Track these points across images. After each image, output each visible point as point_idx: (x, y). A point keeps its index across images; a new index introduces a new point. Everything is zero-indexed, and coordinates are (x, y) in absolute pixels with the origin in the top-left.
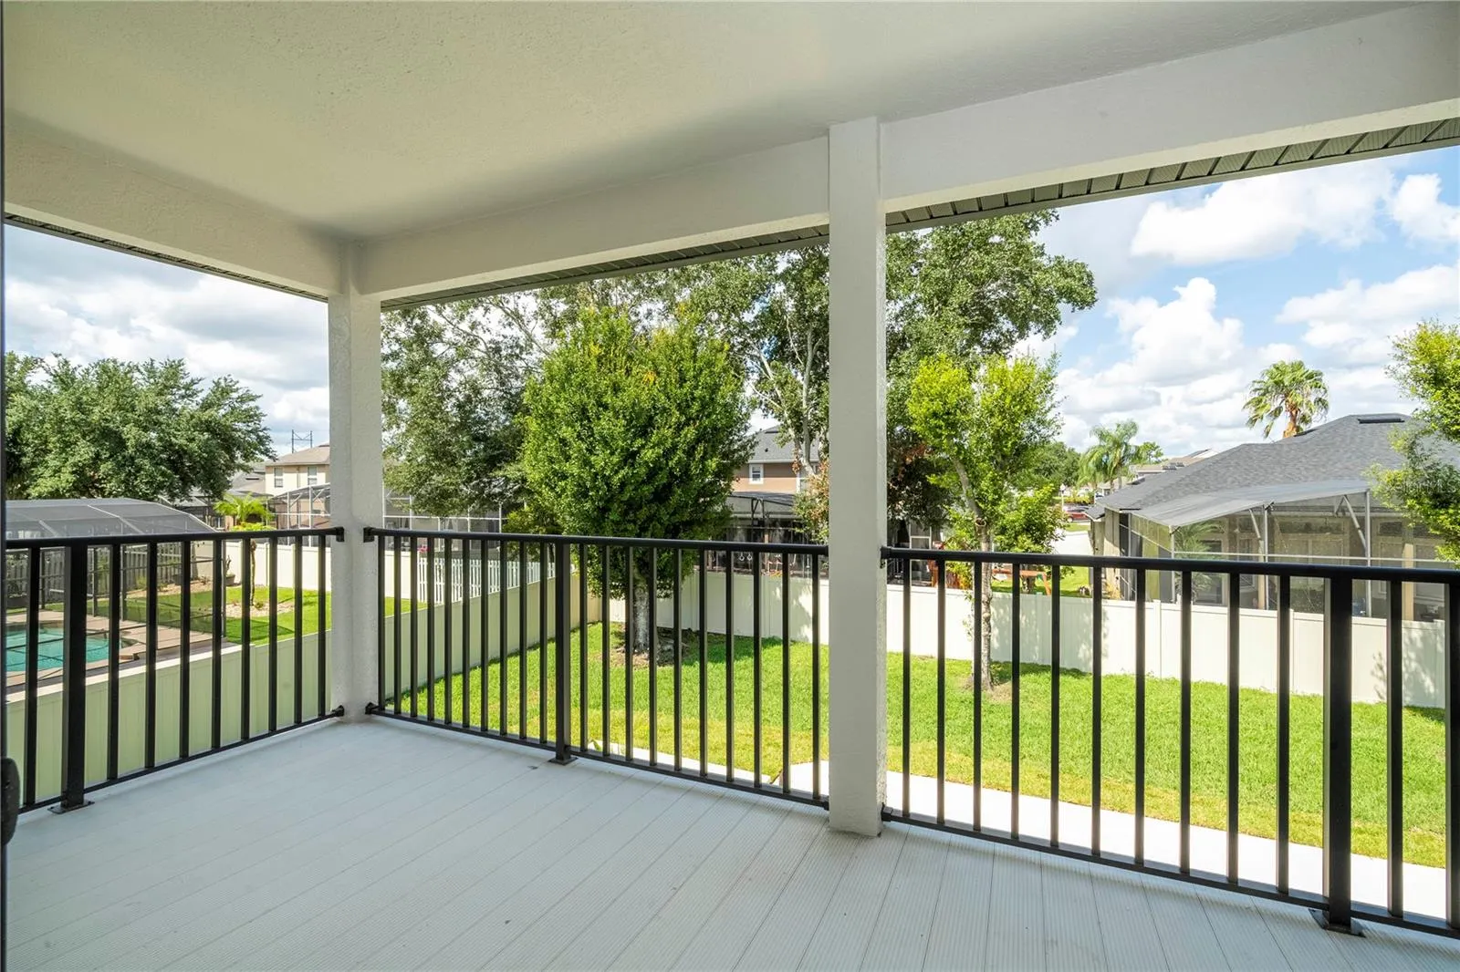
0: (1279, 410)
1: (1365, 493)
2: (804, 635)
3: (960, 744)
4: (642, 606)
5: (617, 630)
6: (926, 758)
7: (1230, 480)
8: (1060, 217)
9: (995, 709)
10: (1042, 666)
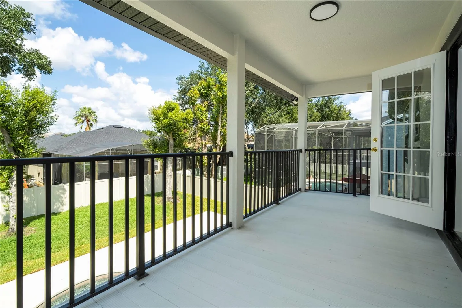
0: (83, 121)
1: (132, 145)
7: (85, 142)
8: (36, 33)
10: (38, 216)
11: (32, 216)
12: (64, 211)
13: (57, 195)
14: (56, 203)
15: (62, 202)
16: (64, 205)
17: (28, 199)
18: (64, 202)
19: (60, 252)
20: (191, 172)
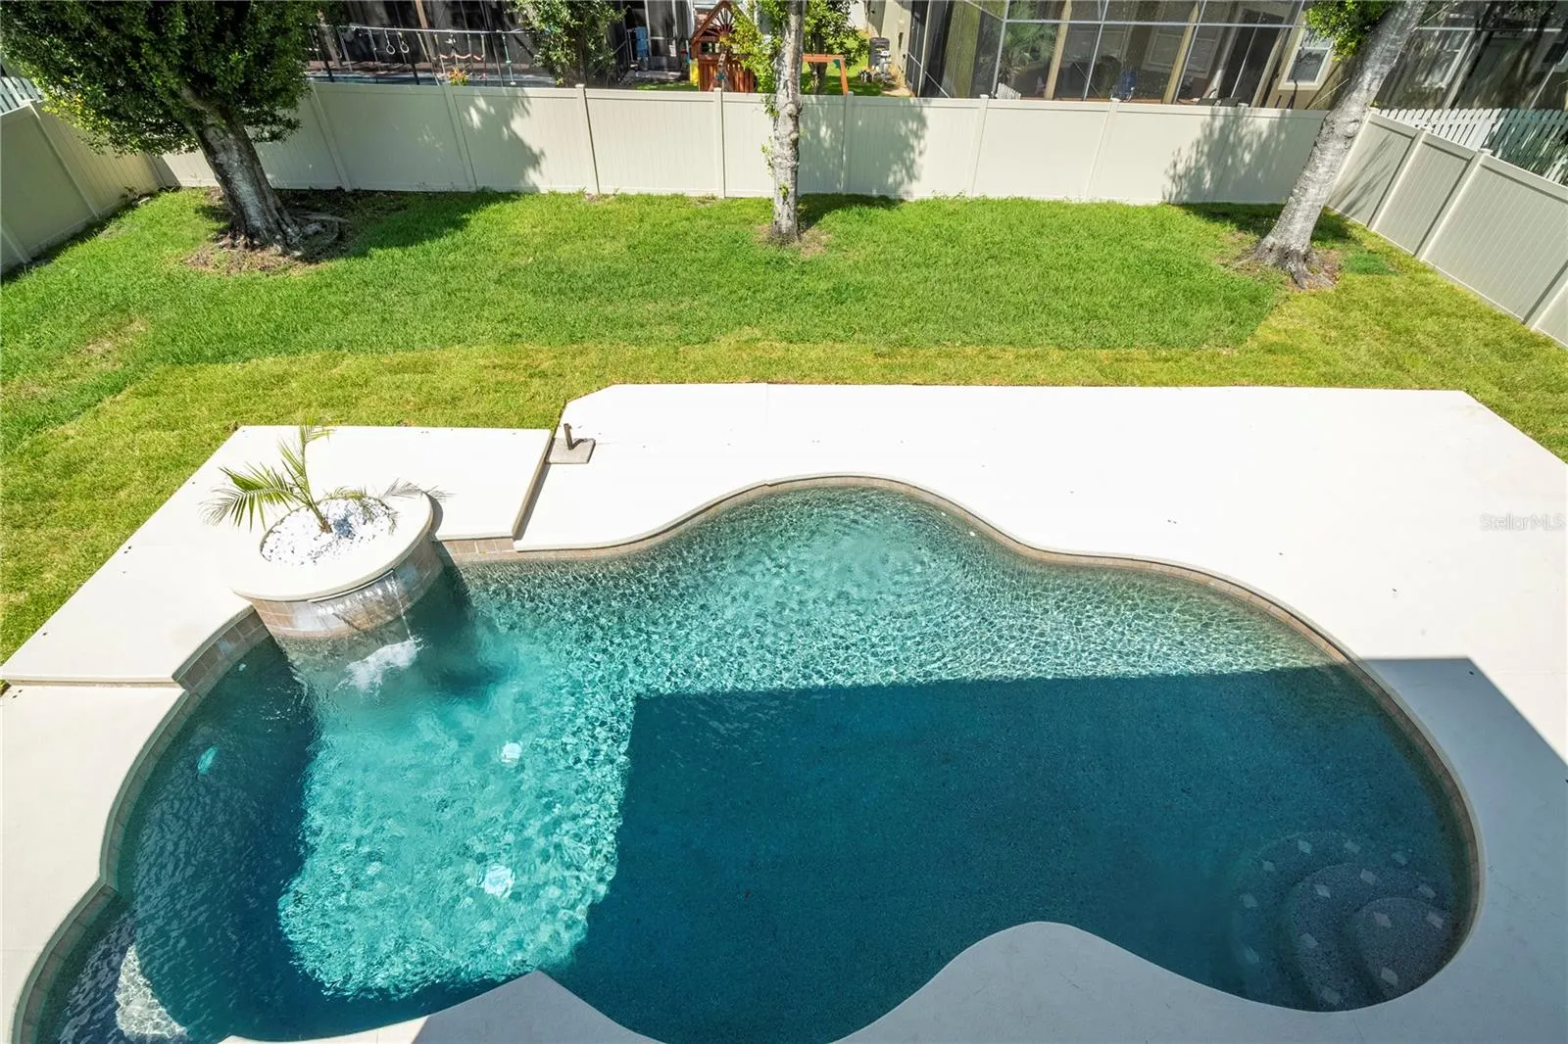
2: (531, 184)
3: (780, 328)
4: (232, 159)
5: (206, 203)
6: (744, 356)
9: (807, 268)
10: (848, 196)
11: (835, 192)
12: (911, 200)
13: (900, 135)
14: (895, 168)
15: (911, 166)
16: (915, 178)
17: (831, 136)
18: (915, 168)
19: (845, 346)
20: (1496, 129)
